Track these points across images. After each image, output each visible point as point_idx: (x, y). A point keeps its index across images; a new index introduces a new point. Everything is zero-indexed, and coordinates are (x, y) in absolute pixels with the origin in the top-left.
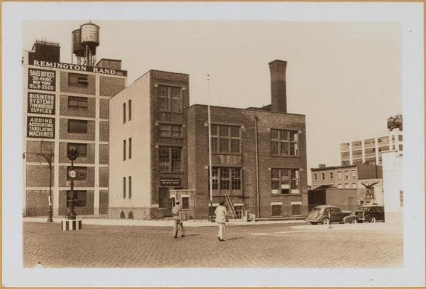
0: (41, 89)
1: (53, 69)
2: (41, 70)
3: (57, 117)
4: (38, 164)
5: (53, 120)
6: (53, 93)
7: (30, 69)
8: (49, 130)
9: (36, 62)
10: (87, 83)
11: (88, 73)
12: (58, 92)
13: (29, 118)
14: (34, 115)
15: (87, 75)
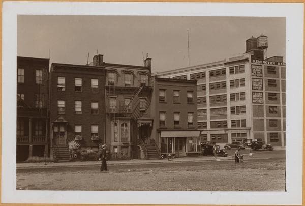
0: (257, 76)
1: (261, 64)
2: (256, 65)
3: (264, 91)
4: (257, 118)
5: (262, 93)
6: (261, 78)
7: (252, 65)
8: (261, 99)
9: (254, 61)
10: (275, 72)
11: (276, 66)
12: (264, 77)
13: (253, 92)
14: (255, 91)
15: (275, 67)
